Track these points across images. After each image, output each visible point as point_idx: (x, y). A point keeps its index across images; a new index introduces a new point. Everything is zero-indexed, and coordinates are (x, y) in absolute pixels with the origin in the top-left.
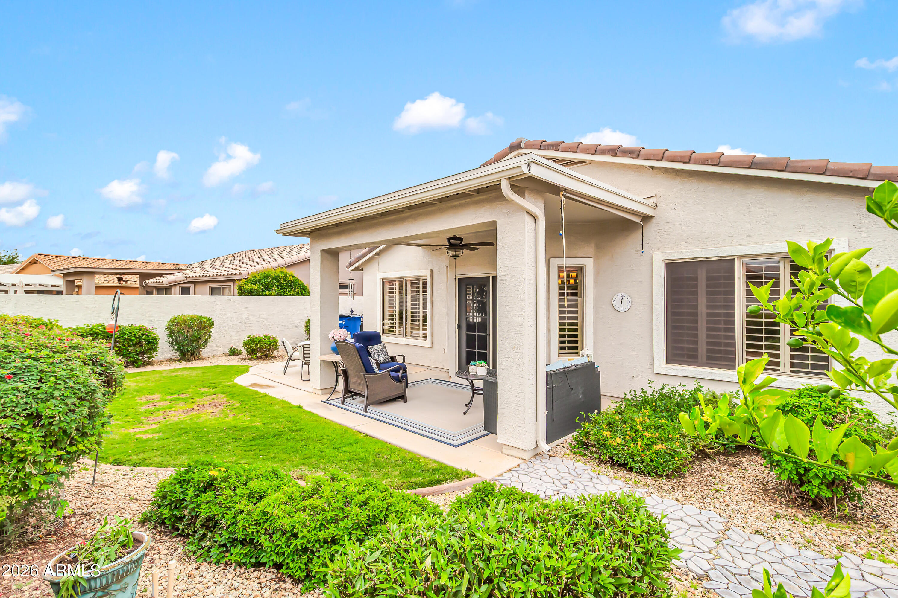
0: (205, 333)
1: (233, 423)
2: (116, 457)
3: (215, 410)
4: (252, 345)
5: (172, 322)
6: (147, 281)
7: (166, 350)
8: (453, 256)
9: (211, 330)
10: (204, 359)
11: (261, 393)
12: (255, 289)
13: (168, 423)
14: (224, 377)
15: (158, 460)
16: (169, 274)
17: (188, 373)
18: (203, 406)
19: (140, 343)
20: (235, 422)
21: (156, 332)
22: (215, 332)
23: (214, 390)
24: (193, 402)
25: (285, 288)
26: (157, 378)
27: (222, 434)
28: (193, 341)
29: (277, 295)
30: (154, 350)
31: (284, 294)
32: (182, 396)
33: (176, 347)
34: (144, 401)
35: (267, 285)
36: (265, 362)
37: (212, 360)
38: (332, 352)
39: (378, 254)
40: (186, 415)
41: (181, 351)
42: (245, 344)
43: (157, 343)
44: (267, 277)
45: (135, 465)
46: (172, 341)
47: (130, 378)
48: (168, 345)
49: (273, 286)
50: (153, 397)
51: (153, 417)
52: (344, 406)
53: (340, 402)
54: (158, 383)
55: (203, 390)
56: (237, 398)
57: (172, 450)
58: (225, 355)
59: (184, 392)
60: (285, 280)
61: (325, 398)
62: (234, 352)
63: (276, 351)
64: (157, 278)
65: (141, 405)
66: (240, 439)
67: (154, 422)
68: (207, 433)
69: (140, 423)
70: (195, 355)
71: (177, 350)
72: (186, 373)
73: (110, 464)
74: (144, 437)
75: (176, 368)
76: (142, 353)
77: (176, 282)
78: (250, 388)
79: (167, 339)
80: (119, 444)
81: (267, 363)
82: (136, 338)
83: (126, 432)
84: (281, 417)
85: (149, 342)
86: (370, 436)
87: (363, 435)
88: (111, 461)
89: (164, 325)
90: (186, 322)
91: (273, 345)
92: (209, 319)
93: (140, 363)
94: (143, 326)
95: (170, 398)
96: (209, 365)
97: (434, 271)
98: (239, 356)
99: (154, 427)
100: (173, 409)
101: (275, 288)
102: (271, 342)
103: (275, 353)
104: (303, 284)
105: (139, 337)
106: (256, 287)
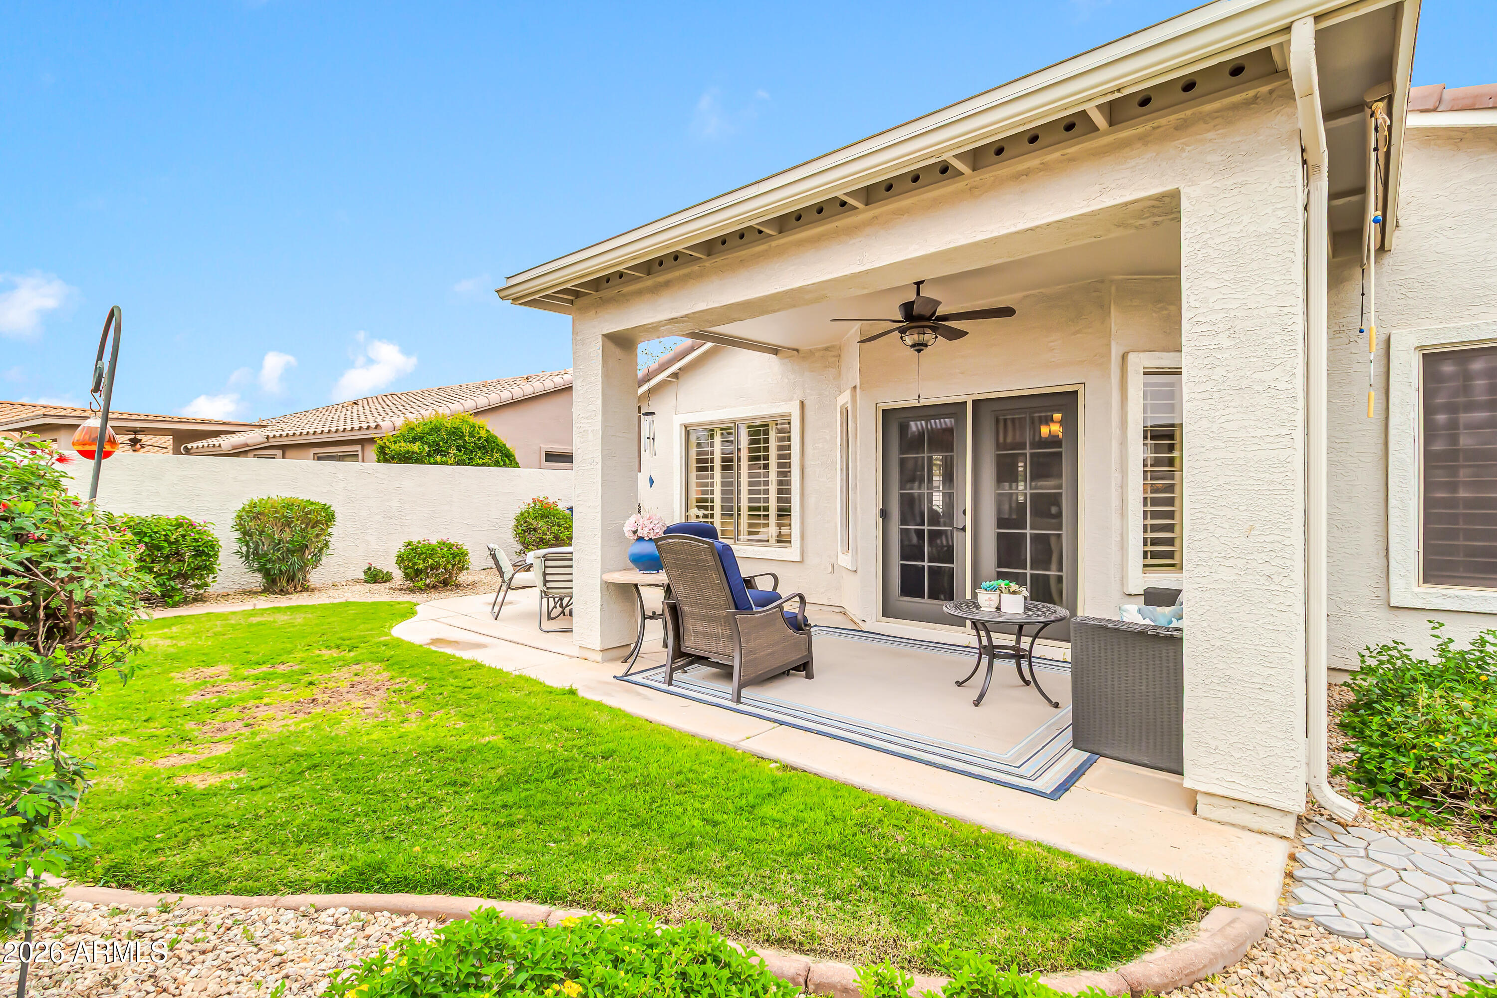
0: (317, 536)
1: (430, 738)
2: (117, 856)
3: (369, 701)
4: (415, 560)
5: (247, 512)
6: (189, 446)
7: (233, 571)
8: (912, 346)
9: (330, 530)
10: (313, 590)
11: (464, 661)
12: (413, 453)
13: (258, 739)
14: (369, 626)
15: (247, 864)
16: (233, 432)
17: (286, 617)
18: (336, 691)
19: (178, 555)
20: (431, 734)
21: (212, 532)
22: (337, 532)
23: (352, 654)
24: (311, 683)
25: (472, 452)
26: (218, 629)
27: (412, 771)
28: (291, 552)
29: (458, 464)
30: (210, 569)
31: (470, 462)
32: (280, 669)
33: (256, 565)
34: (190, 682)
35: (438, 444)
36: (443, 595)
37: (333, 592)
38: (632, 565)
39: (675, 375)
40: (301, 716)
41: (267, 573)
42: (401, 559)
43: (216, 555)
44: (436, 430)
45: (175, 886)
46: (248, 552)
47: (157, 629)
48: (238, 561)
49: (450, 447)
50: (211, 671)
51: (217, 721)
52: (672, 688)
53: (660, 677)
54: (221, 638)
55: (327, 654)
56: (417, 671)
57: (282, 826)
58: (356, 581)
59: (283, 658)
60: (472, 435)
61: (620, 669)
62: (374, 577)
63: (465, 572)
64: (209, 440)
65: (185, 691)
66: (465, 784)
67: (220, 736)
68: (369, 767)
69: (183, 739)
70: (296, 580)
71: (259, 571)
72: (282, 618)
73: (96, 881)
74: (198, 783)
75: (257, 607)
76: (183, 576)
77: (247, 445)
78: (433, 648)
79: (236, 546)
80: (127, 807)
81: (448, 597)
82: (170, 543)
83: (147, 766)
84: (543, 719)
85: (198, 553)
86: (794, 769)
87: (773, 765)
88: (100, 871)
89: (230, 519)
90: (276, 512)
91: (459, 562)
92: (325, 508)
93: (177, 598)
94: (184, 518)
95: (253, 673)
96: (327, 601)
97: (806, 403)
98: (387, 585)
99: (221, 750)
100: (265, 701)
101: (453, 451)
102: (454, 556)
103: (464, 577)
104: (505, 445)
105: (177, 541)
106: (416, 447)
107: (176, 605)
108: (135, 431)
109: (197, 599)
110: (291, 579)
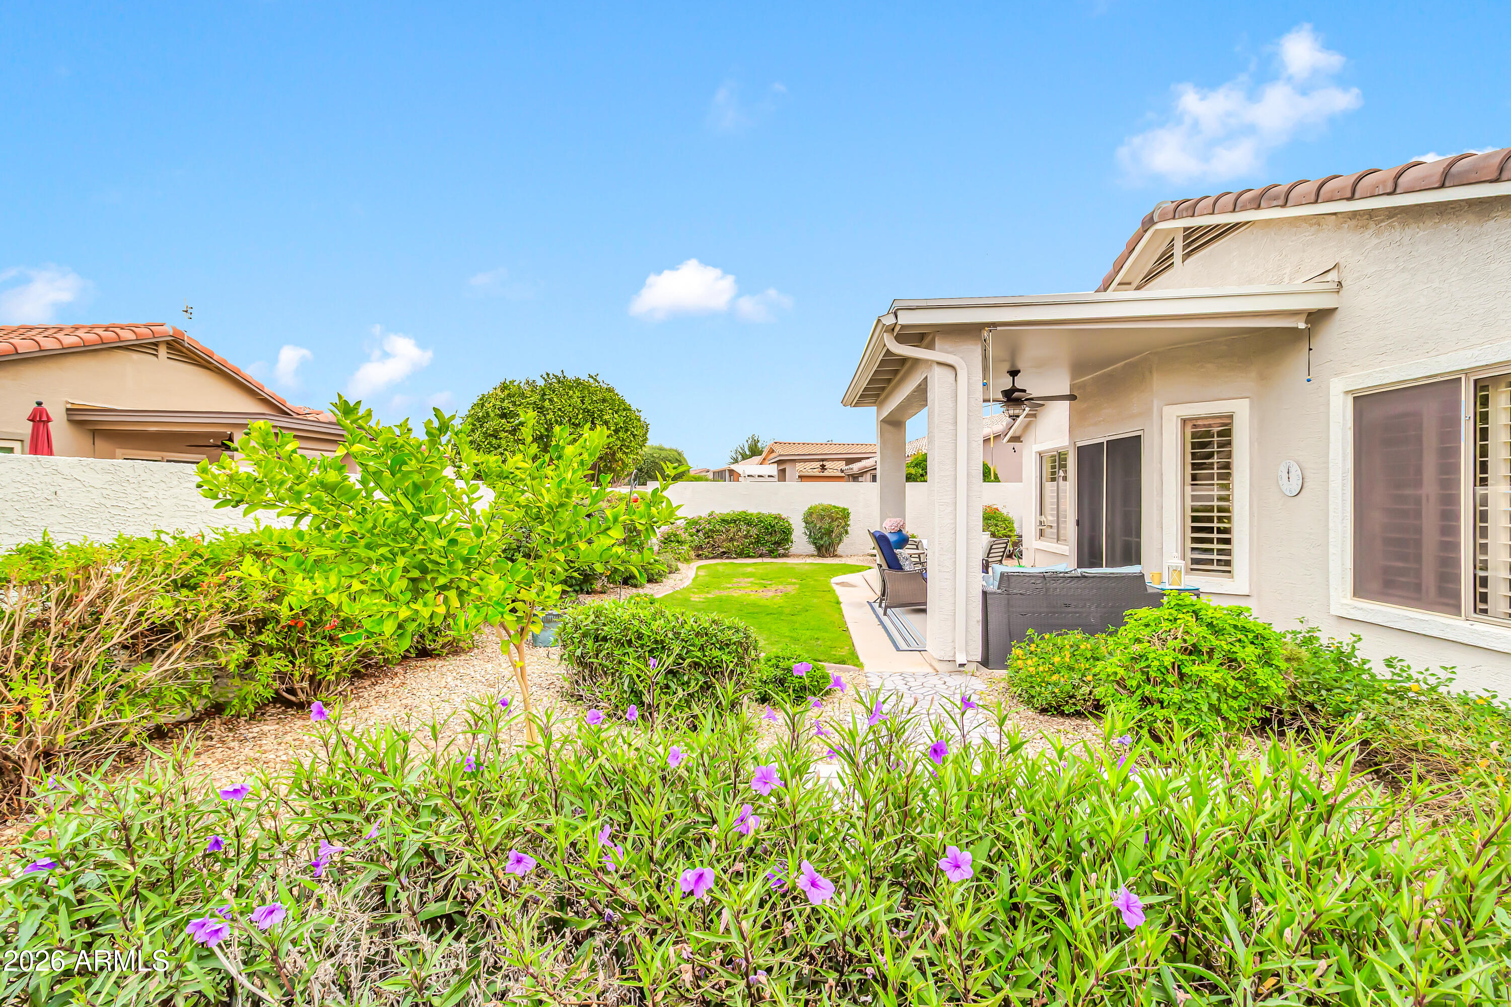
3: (771, 594)
5: (809, 511)
9: (846, 523)
10: (840, 556)
19: (775, 533)
21: (790, 521)
30: (788, 541)
32: (766, 582)
33: (811, 540)
37: (845, 559)
41: (817, 545)
43: (791, 534)
46: (808, 533)
48: (804, 538)
56: (803, 589)
59: (774, 579)
70: (829, 550)
71: (812, 543)
75: (812, 563)
76: (778, 544)
78: (833, 584)
82: (772, 526)
85: (783, 532)
90: (818, 512)
92: (844, 510)
93: (775, 554)
94: (779, 514)
95: (757, 582)
96: (836, 562)
107: (775, 557)
108: (823, 460)
109: (784, 556)
110: (827, 550)
